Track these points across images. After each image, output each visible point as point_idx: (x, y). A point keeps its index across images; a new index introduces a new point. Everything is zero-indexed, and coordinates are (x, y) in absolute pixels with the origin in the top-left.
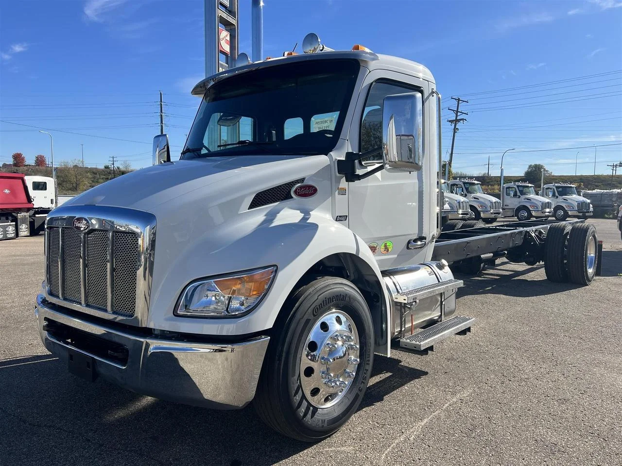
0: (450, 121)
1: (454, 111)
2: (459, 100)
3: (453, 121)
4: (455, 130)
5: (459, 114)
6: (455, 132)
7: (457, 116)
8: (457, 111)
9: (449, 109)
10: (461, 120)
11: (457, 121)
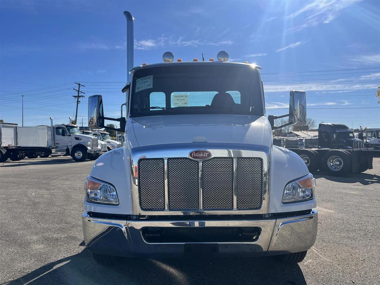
0: (74, 96)
1: (77, 90)
2: (79, 84)
3: (77, 96)
4: (78, 102)
5: (80, 92)
6: (78, 103)
7: (79, 94)
8: (79, 91)
9: (74, 89)
10: (81, 96)
11: (79, 97)
